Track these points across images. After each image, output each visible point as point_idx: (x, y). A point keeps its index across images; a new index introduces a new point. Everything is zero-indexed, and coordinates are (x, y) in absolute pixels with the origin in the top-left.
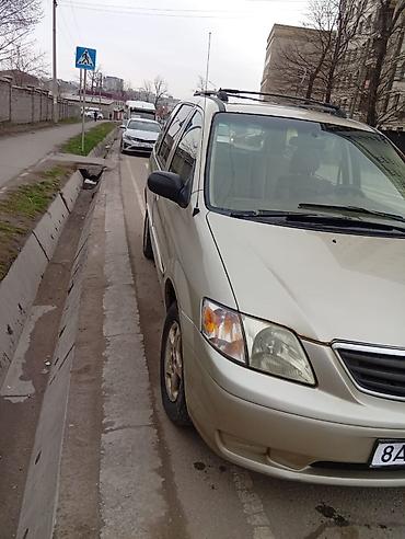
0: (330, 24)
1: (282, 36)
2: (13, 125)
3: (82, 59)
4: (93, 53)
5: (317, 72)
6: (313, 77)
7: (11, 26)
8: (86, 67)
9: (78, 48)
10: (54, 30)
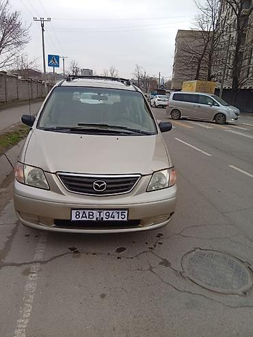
0: (208, 27)
1: (184, 37)
2: (20, 101)
3: (51, 61)
4: (57, 58)
5: (202, 57)
6: (200, 60)
7: (13, 46)
8: (54, 66)
9: (49, 55)
10: (43, 45)
